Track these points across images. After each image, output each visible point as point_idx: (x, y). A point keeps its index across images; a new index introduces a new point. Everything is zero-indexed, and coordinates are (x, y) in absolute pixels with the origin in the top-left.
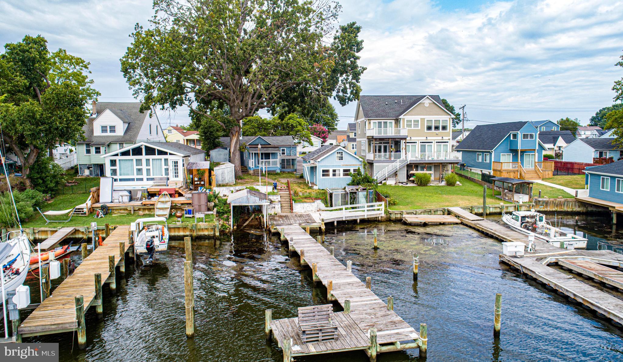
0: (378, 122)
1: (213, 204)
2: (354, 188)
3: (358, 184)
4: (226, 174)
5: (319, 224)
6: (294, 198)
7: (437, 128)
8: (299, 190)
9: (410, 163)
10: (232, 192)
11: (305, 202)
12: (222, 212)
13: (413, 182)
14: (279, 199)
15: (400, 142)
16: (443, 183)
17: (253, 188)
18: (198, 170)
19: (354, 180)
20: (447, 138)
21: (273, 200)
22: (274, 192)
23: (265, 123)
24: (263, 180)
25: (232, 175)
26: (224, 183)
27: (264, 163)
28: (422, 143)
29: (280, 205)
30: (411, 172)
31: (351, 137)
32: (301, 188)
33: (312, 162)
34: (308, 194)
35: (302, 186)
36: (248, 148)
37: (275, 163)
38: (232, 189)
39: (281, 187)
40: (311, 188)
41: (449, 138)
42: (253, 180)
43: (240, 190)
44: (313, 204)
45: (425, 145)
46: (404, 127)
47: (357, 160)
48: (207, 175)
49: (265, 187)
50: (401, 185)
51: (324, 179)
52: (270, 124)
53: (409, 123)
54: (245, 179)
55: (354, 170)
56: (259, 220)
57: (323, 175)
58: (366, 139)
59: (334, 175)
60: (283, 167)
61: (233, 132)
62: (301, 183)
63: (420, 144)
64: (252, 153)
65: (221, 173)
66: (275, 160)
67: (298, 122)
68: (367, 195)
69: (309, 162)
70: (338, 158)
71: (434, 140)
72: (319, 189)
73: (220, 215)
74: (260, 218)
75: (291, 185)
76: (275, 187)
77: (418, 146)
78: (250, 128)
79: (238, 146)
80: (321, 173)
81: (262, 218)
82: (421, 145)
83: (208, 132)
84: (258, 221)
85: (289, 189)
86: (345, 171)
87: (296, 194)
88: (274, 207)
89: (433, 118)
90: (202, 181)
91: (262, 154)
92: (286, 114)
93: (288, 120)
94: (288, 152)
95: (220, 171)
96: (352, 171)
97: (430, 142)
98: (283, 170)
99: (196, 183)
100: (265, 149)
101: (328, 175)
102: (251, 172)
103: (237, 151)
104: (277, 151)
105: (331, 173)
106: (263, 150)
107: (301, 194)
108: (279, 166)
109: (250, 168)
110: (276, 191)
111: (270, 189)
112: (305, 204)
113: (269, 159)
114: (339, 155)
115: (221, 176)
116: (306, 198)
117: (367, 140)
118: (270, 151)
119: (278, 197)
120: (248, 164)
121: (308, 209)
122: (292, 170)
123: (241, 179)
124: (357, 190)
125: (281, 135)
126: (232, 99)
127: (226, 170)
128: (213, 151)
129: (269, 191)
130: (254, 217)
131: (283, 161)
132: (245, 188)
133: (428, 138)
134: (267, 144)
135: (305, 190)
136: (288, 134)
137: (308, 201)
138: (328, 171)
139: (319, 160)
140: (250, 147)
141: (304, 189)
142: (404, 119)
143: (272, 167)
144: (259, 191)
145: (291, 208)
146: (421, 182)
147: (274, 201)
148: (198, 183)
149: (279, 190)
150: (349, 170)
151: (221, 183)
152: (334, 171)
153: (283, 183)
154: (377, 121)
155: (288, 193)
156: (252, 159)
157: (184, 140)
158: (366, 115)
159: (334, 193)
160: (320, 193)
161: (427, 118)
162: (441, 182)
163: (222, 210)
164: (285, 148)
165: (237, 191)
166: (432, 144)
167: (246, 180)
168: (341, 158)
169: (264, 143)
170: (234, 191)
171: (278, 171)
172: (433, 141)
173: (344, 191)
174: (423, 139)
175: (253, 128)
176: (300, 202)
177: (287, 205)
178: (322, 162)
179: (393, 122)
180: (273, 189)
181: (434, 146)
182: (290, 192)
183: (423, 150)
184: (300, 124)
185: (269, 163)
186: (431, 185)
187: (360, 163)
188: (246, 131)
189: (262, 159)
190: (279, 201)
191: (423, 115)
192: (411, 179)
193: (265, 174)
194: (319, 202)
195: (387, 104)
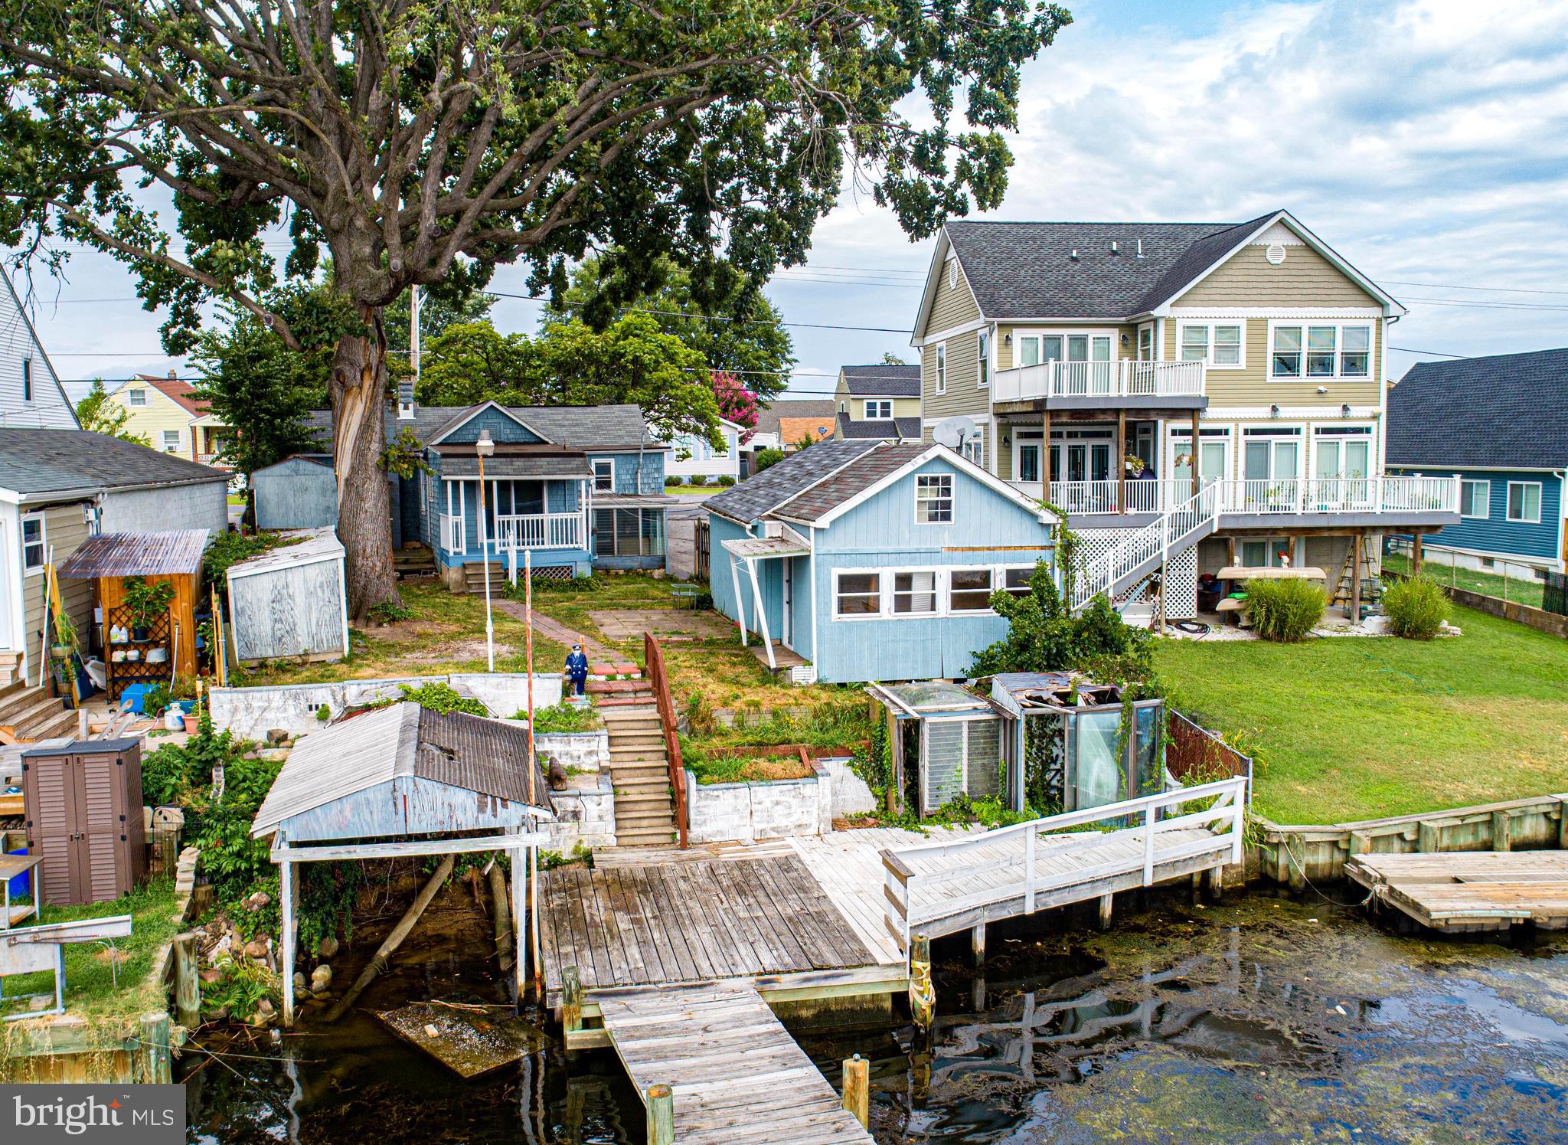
0: (1046, 338)
1: (174, 818)
2: (1048, 685)
3: (1054, 662)
4: (300, 600)
5: (892, 974)
6: (693, 748)
7: (1321, 364)
8: (713, 690)
9: (1221, 531)
10: (323, 715)
11: (762, 777)
12: (236, 872)
13: (1231, 619)
14: (605, 758)
15: (1151, 429)
16: (1373, 626)
17: (444, 695)
18: (129, 583)
19: (1030, 638)
20: (1366, 411)
21: (565, 762)
22: (569, 712)
23: (516, 353)
24: (509, 626)
25: (331, 610)
26: (289, 652)
27: (513, 532)
28: (1255, 432)
29: (608, 802)
30: (1225, 573)
31: (853, 419)
32: (722, 680)
33: (771, 529)
34: (768, 721)
35: (723, 662)
36: (435, 456)
37: (566, 532)
38: (321, 694)
39: (612, 677)
40: (773, 677)
41: (1376, 409)
42: (454, 628)
43: (368, 708)
44: (808, 788)
45: (1267, 444)
46: (1170, 355)
47: (1027, 522)
48: (182, 609)
49: (522, 682)
50: (1179, 635)
51: (849, 626)
52: (540, 355)
53: (1196, 339)
54: (416, 620)
55: (1013, 577)
56: (480, 898)
57: (844, 607)
58: (988, 417)
59: (903, 604)
60: (603, 548)
61: (348, 371)
62: (710, 643)
63: (1243, 438)
64: (456, 484)
65: (268, 597)
66: (568, 516)
67: (664, 349)
68: (1126, 728)
69: (754, 529)
70: (926, 510)
71: (1308, 420)
72: (822, 685)
73: (225, 889)
74: (488, 880)
75: (667, 659)
76: (577, 681)
77: (1235, 448)
78: (452, 375)
79: (375, 446)
80: (835, 594)
81: (499, 879)
82: (1247, 443)
83: (242, 383)
84: (473, 904)
85: (657, 689)
86: (958, 581)
87: (699, 718)
88: (576, 815)
89: (1306, 317)
90: (156, 645)
91: (504, 486)
92: (616, 302)
93: (618, 339)
94: (626, 478)
95: (266, 582)
96: (999, 584)
97: (1288, 432)
98: (607, 560)
99: (118, 656)
100: (519, 463)
101: (870, 606)
102: (452, 575)
103: (372, 471)
104: (576, 471)
105: (887, 592)
106: (509, 469)
107: (726, 721)
108: (584, 542)
109: (444, 553)
110: (580, 702)
111: (547, 691)
112: (764, 794)
113: (541, 511)
114: (931, 495)
115: (267, 612)
116: (761, 747)
117: (994, 423)
118: (541, 472)
119: (593, 746)
120: (437, 537)
121: (782, 822)
122: (646, 561)
123: (393, 620)
124: (1065, 698)
125: (590, 403)
126: (333, 186)
127: (296, 580)
128: (267, 471)
129: (544, 707)
130: (453, 876)
131: (603, 517)
132: (394, 692)
133: (1284, 412)
134: (528, 438)
135: (751, 696)
136: (619, 400)
137: (778, 767)
138: (868, 582)
139: (823, 521)
140: (444, 456)
141: (736, 682)
142: (1171, 322)
143: (550, 550)
144: (483, 712)
145: (679, 817)
146: (1282, 621)
147: (572, 771)
148: (133, 655)
149: (601, 699)
150: (985, 578)
151: (267, 651)
152: (904, 581)
153: (614, 646)
154: (1039, 333)
155: (652, 713)
156: (456, 513)
157: (194, 429)
158: (991, 305)
159: (929, 719)
160: (838, 716)
161: (1278, 315)
162: (1356, 620)
163: (239, 854)
164: (612, 461)
165: (351, 713)
166: (1300, 440)
167: (418, 628)
168: (941, 512)
169: (512, 438)
170: (335, 712)
171: (584, 570)
172: (1302, 426)
173: (982, 704)
174: (1258, 415)
175: (467, 376)
176: (733, 776)
177: (648, 791)
178: (840, 532)
179: (1114, 336)
180: (566, 692)
181: (1307, 444)
182: (663, 707)
183: (1257, 467)
184: (671, 358)
185: (538, 529)
186: (1322, 633)
187: (1041, 539)
188: (436, 385)
189: (505, 510)
190: (605, 771)
191: (1259, 303)
192: (1226, 604)
193: (521, 585)
194: (837, 768)
195: (1074, 259)
